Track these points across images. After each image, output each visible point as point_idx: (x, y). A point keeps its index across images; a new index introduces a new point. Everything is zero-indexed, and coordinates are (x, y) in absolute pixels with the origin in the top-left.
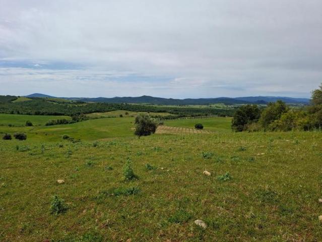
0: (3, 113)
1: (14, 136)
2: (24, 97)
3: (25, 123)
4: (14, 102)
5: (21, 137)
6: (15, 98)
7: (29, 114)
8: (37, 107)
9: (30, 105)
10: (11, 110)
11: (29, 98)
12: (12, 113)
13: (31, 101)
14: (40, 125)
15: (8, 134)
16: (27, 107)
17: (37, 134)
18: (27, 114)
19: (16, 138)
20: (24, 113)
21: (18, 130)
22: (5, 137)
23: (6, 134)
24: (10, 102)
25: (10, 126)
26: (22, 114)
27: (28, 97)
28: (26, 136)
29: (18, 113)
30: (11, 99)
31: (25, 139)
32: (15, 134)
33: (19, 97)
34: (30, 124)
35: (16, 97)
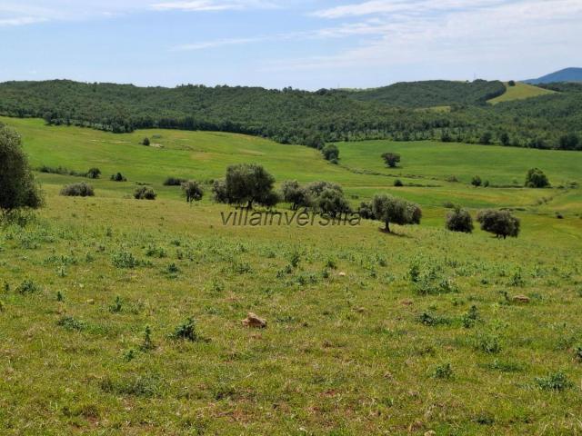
0: (459, 140)
1: (479, 220)
2: (529, 83)
3: (523, 177)
4: (494, 101)
5: (500, 226)
6: (497, 88)
7: (541, 146)
8: (569, 119)
9: (544, 112)
10: (483, 131)
11: (544, 86)
12: (486, 141)
13: (549, 98)
14: (573, 186)
15: (464, 210)
16: (533, 121)
17: (560, 217)
18: (533, 146)
19: (485, 228)
20: (522, 142)
21: (494, 201)
22: (452, 221)
23: (458, 211)
24: (482, 102)
25: (477, 183)
26: (516, 145)
27: (541, 84)
28: (517, 224)
29: (505, 142)
30: (488, 91)
31: (515, 234)
32: (484, 211)
33: (512, 83)
34: (539, 182)
35: (501, 83)
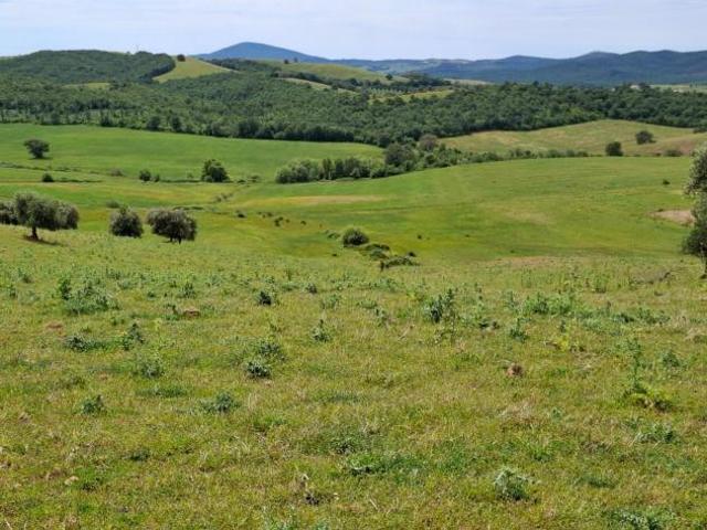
0: (122, 125)
1: (150, 222)
2: (201, 58)
3: (199, 169)
4: (162, 79)
5: (174, 228)
6: (164, 64)
7: (218, 134)
8: (248, 102)
9: (219, 93)
10: (149, 115)
11: (218, 63)
12: (154, 126)
13: (225, 77)
14: (255, 179)
15: (131, 211)
16: (208, 104)
17: (241, 216)
18: (209, 133)
19: (156, 231)
20: (196, 129)
21: (166, 198)
22: (117, 224)
23: (123, 212)
24: (148, 79)
25: (145, 178)
26: (189, 132)
27: (215, 60)
28: (193, 225)
29: (177, 128)
30: (155, 66)
31: (191, 237)
32: (155, 211)
33: (181, 58)
34: (217, 175)
35: (169, 57)
